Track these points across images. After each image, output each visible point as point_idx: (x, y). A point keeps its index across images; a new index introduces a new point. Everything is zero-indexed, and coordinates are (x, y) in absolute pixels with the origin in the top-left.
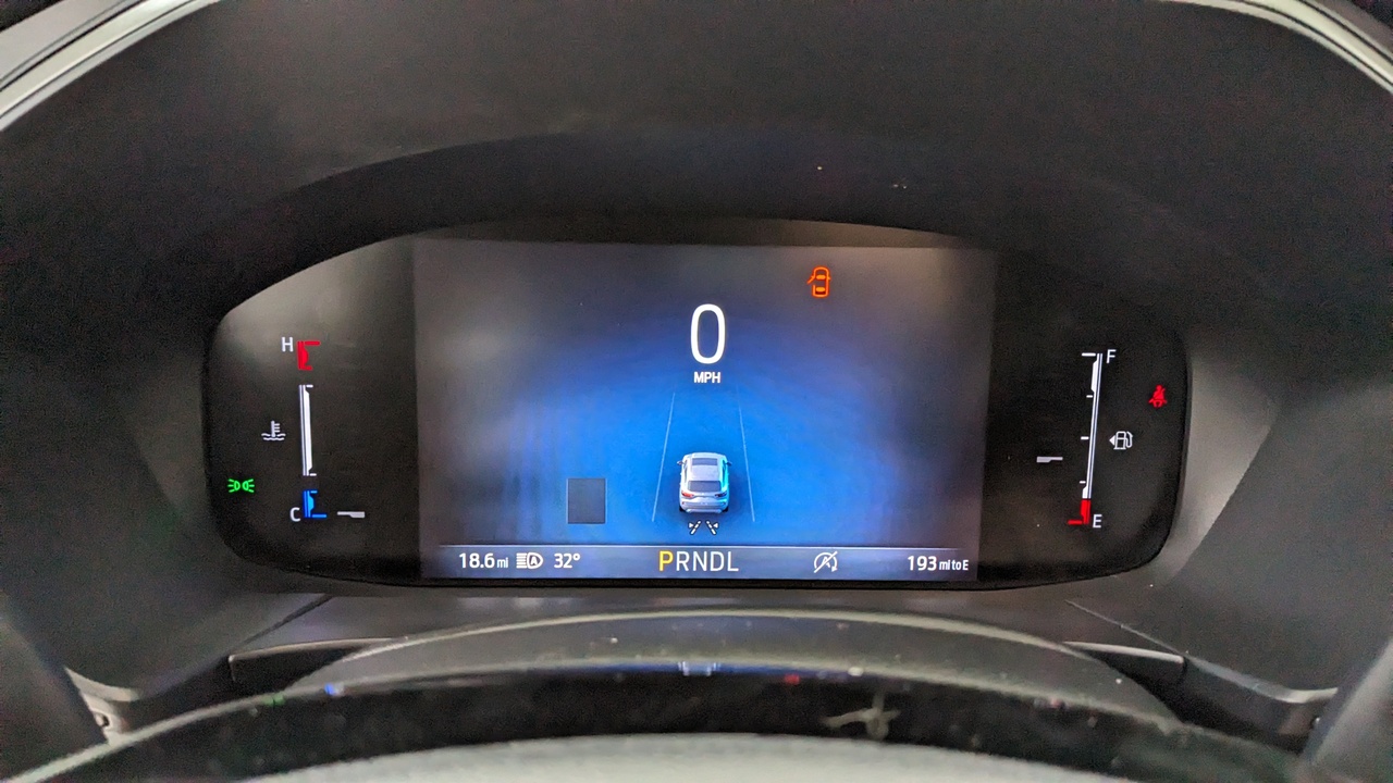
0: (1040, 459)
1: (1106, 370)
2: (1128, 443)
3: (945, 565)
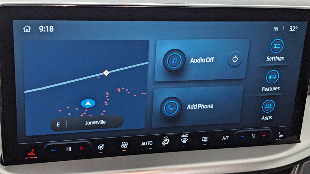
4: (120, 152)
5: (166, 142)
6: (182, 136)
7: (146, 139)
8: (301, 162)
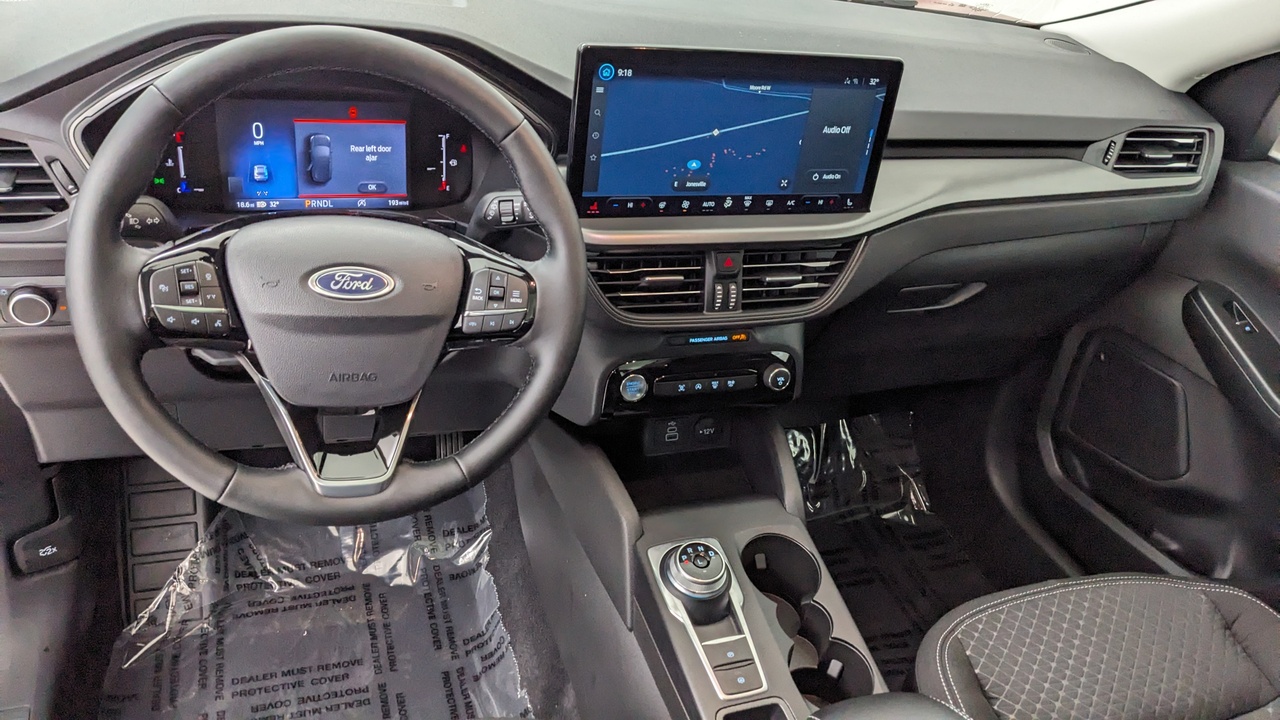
0: (429, 169)
1: (447, 141)
2: (455, 164)
3: (401, 203)
4: (680, 213)
5: (728, 203)
6: (746, 198)
7: (709, 199)
8: (869, 234)
